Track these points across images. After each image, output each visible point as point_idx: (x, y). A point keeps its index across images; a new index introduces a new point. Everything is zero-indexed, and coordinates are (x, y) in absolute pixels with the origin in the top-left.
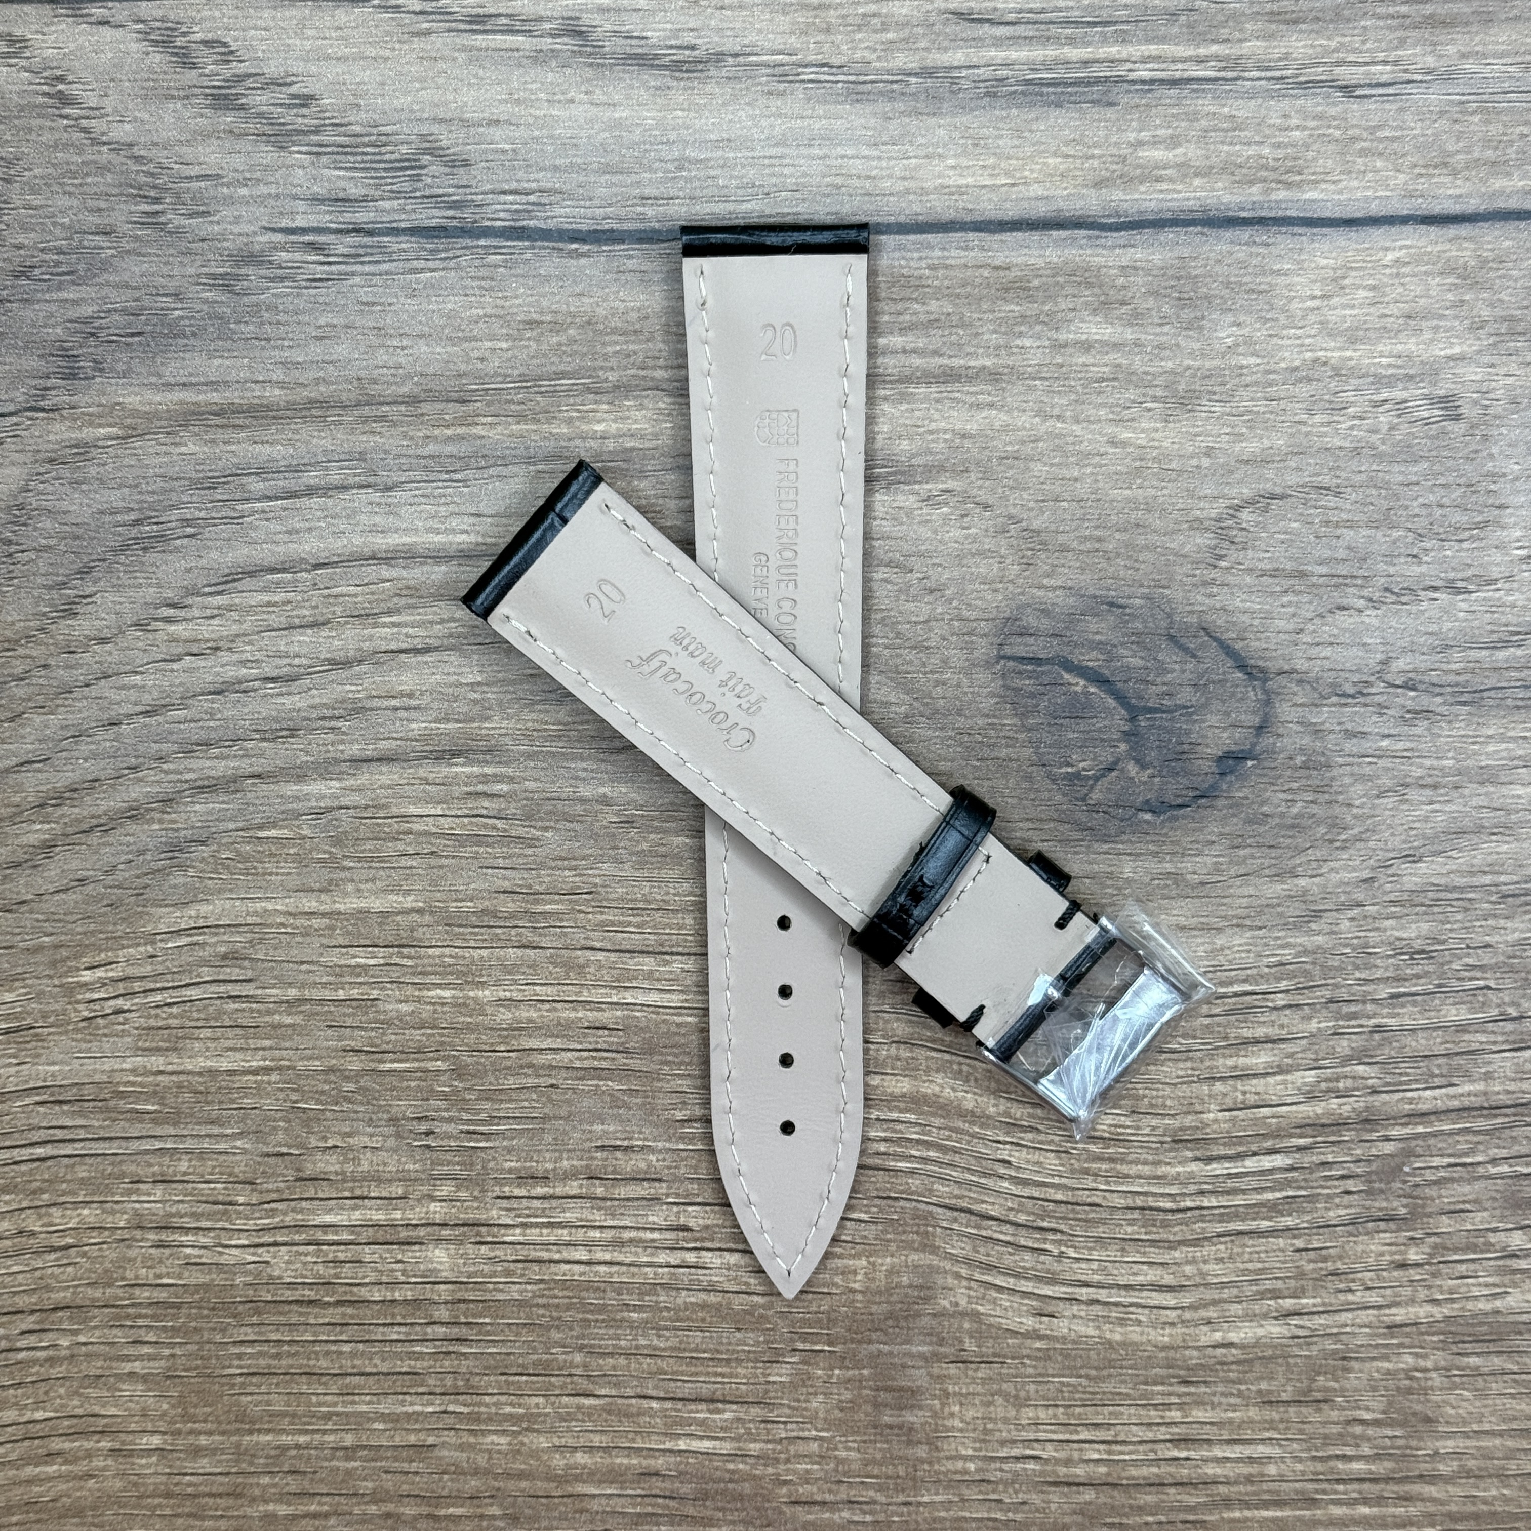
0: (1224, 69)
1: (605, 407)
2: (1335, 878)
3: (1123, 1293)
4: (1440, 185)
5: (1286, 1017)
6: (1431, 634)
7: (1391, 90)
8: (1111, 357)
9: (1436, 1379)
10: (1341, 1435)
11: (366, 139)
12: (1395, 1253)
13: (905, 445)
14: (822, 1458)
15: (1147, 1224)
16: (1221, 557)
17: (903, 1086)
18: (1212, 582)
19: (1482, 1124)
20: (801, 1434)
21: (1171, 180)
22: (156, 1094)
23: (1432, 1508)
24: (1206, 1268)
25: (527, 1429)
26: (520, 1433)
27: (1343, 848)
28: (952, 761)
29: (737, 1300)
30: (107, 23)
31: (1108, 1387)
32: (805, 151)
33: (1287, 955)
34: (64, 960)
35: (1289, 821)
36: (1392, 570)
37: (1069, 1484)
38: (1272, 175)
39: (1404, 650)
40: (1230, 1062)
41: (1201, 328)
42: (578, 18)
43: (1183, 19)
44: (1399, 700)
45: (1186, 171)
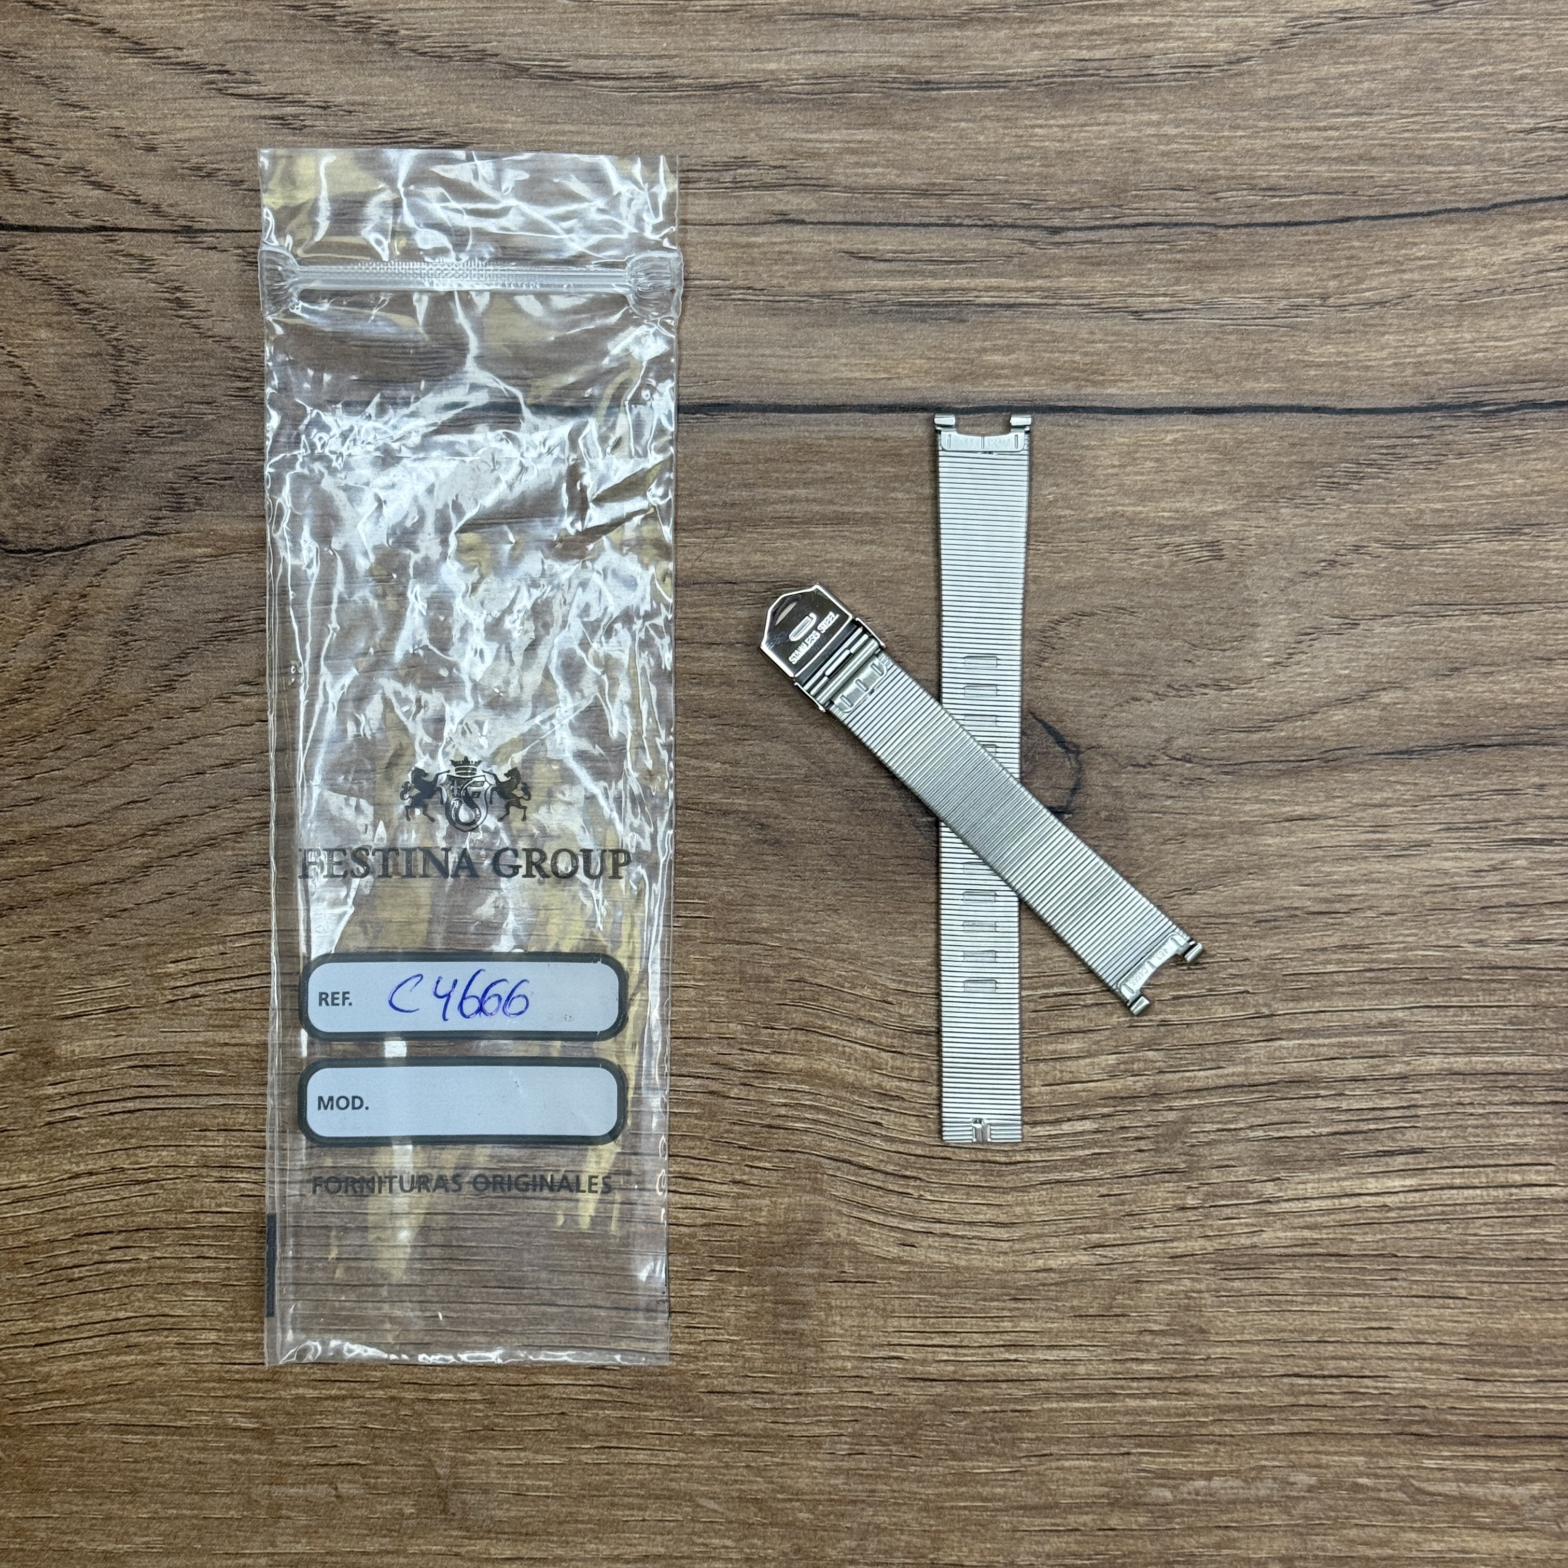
0: (1046, 297)
3: (968, 1228)
4: (1206, 386)
5: (1093, 1013)
6: (1203, 720)
7: (1169, 315)
9: (1208, 1299)
10: (1135, 1342)
12: (1177, 1199)
14: (732, 1357)
15: (987, 1174)
16: (1044, 660)
17: (800, 1063)
18: (1038, 678)
19: (1242, 1098)
20: (717, 1338)
21: (1006, 377)
22: (222, 1061)
23: (1205, 1402)
24: (1031, 1209)
25: (503, 1331)
28: (840, 811)
30: (215, 248)
31: (954, 1302)
32: (734, 351)
34: (155, 955)
36: (1172, 671)
37: (925, 1380)
38: (1084, 376)
39: (1182, 733)
40: (1051, 1048)
43: (1016, 260)
44: (1179, 770)
45: (1018, 371)
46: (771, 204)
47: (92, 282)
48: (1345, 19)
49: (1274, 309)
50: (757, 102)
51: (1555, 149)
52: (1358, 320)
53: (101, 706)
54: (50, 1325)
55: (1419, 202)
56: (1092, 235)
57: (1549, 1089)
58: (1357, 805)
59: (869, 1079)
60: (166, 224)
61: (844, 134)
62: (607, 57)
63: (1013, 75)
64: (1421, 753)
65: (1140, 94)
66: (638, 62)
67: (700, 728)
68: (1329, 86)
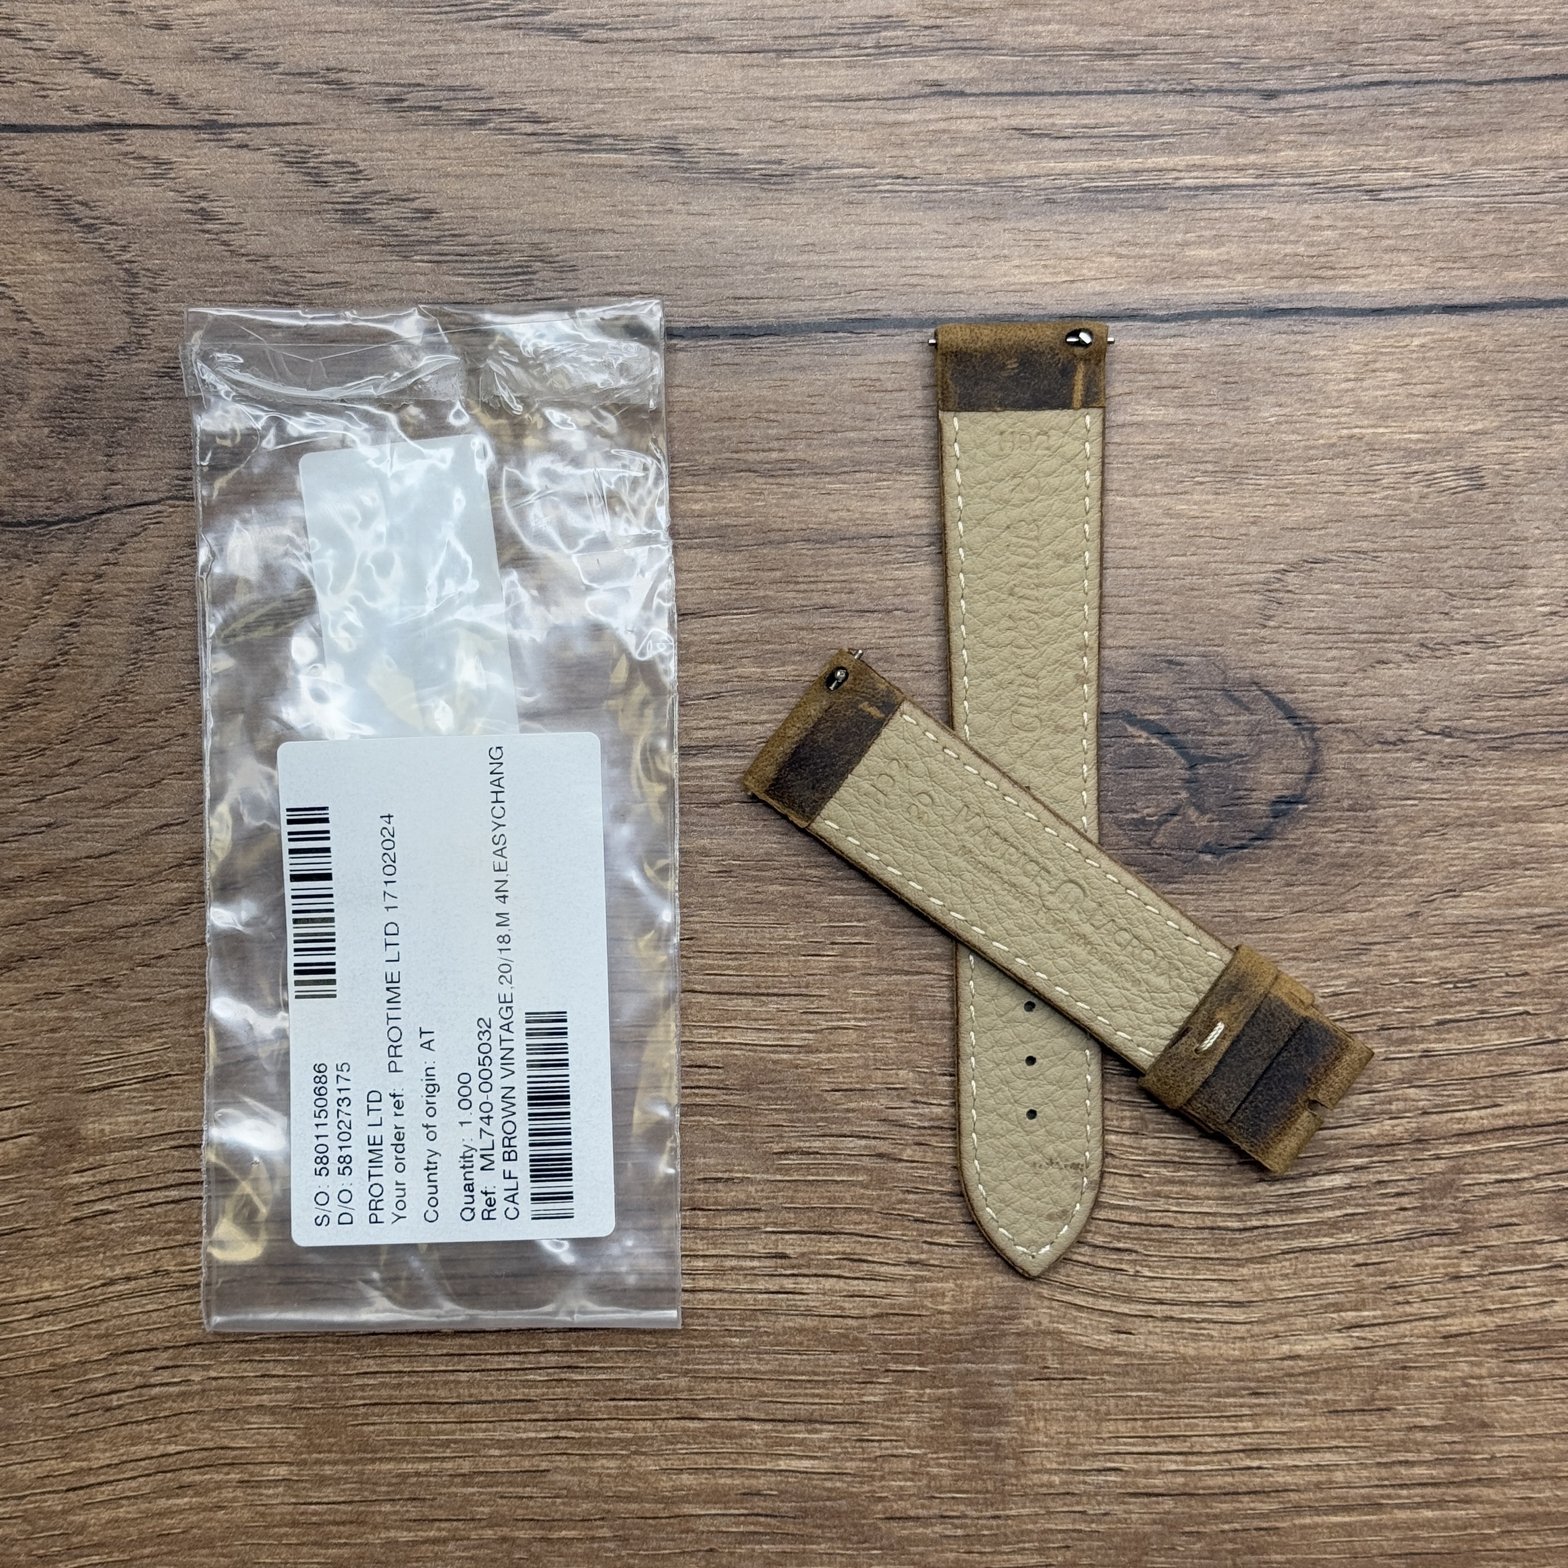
0: (1261, 176)
1: (702, 488)
2: (1380, 912)
3: (1195, 1309)
4: (1459, 278)
6: (1464, 685)
7: (1412, 193)
8: (1165, 436)
9: (1491, 1386)
10: (1402, 1441)
11: (483, 248)
12: (1449, 1265)
14: (915, 1474)
15: (1217, 1243)
16: (1270, 618)
18: (1263, 641)
19: (1526, 1141)
20: (895, 1452)
21: (1216, 276)
23: (1490, 1510)
24: (1272, 1284)
25: (635, 1453)
26: (628, 1456)
27: (1390, 885)
29: (833, 1323)
30: (246, 146)
32: (882, 254)
33: (1340, 985)
35: (1340, 860)
36: (1426, 627)
37: (1149, 1495)
38: (1307, 271)
39: (1440, 701)
41: (1247, 409)
42: (675, 138)
43: (1223, 132)
44: (1436, 747)
45: (1229, 267)
46: (922, 73)
47: (97, 192)
49: (1538, 181)
53: (124, 710)
54: (84, 1464)
56: (1314, 99)
60: (186, 119)
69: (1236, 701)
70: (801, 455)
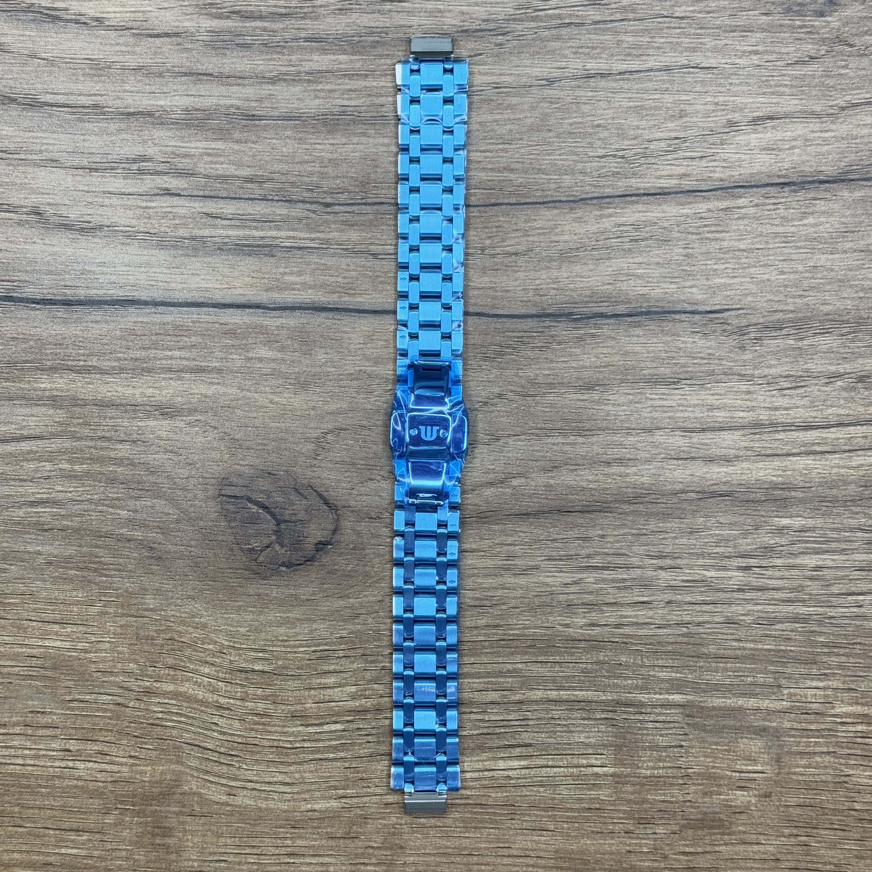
0: (322, 244)
1: (45, 377)
2: (365, 599)
3: (267, 785)
5: (343, 661)
8: (272, 364)
9: (406, 829)
10: (363, 853)
13: (179, 399)
14: (127, 859)
15: (279, 754)
16: (318, 455)
17: (171, 687)
18: (314, 466)
20: (118, 847)
21: (299, 290)
24: (305, 775)
27: (370, 586)
28: (197, 540)
29: (91, 784)
32: (137, 269)
33: (344, 633)
35: (347, 573)
38: (342, 290)
40: (318, 681)
41: (311, 354)
42: (39, 207)
43: (304, 221)
45: (305, 286)
46: (160, 184)
48: (497, 88)
50: (153, 123)
51: (616, 168)
52: (502, 263)
55: (538, 196)
56: (348, 209)
57: (603, 711)
58: (498, 544)
59: (211, 697)
61: (204, 144)
62: (63, 94)
63: (304, 113)
64: (534, 515)
65: (377, 127)
66: (82, 98)
67: (115, 490)
68: (487, 126)
69: (300, 494)
70: (95, 364)
